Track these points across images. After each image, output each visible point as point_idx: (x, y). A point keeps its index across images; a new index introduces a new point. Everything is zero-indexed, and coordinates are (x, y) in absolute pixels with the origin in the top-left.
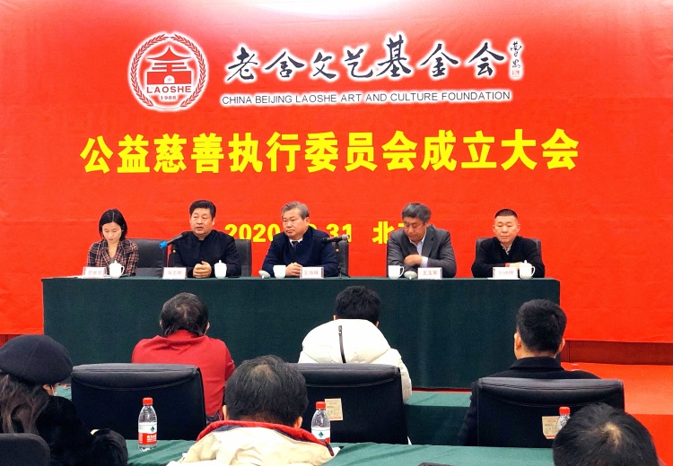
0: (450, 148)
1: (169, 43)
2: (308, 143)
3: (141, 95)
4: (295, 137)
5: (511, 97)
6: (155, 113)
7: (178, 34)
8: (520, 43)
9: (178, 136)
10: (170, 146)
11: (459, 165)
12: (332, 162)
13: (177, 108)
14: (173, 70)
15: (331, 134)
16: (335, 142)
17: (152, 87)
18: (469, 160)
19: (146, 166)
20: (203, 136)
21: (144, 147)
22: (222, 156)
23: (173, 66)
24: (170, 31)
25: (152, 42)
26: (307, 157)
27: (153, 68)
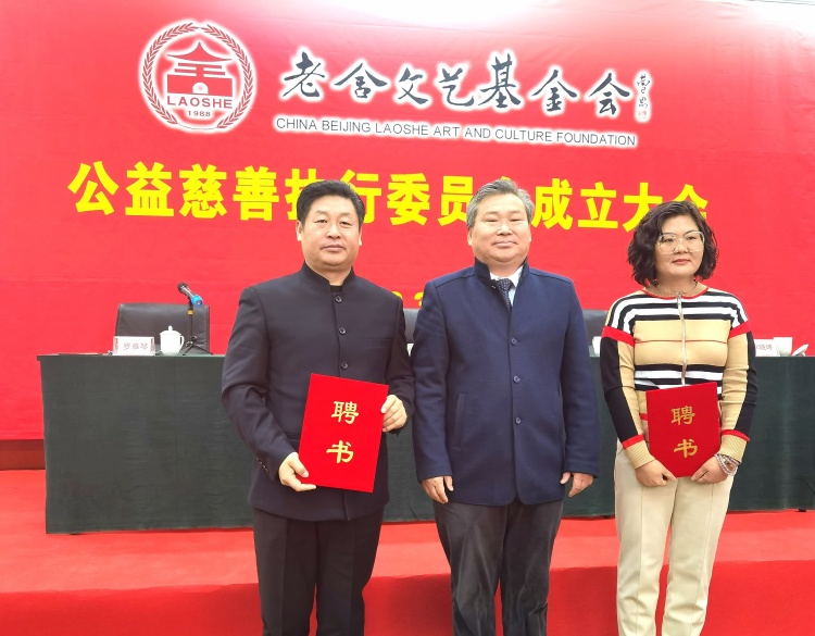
0: (566, 201)
1: (199, 36)
2: (391, 186)
3: (159, 107)
4: (374, 178)
5: (636, 143)
6: (179, 134)
7: (213, 25)
8: (648, 78)
9: (214, 168)
10: (204, 181)
11: (575, 223)
12: (422, 213)
13: (212, 129)
14: (206, 75)
15: (421, 177)
16: (426, 187)
17: (176, 97)
18: (587, 217)
19: (169, 206)
20: (250, 169)
21: (164, 181)
22: (276, 199)
23: (206, 69)
24: (200, 19)
25: (174, 32)
26: (390, 205)
27: (176, 70)
